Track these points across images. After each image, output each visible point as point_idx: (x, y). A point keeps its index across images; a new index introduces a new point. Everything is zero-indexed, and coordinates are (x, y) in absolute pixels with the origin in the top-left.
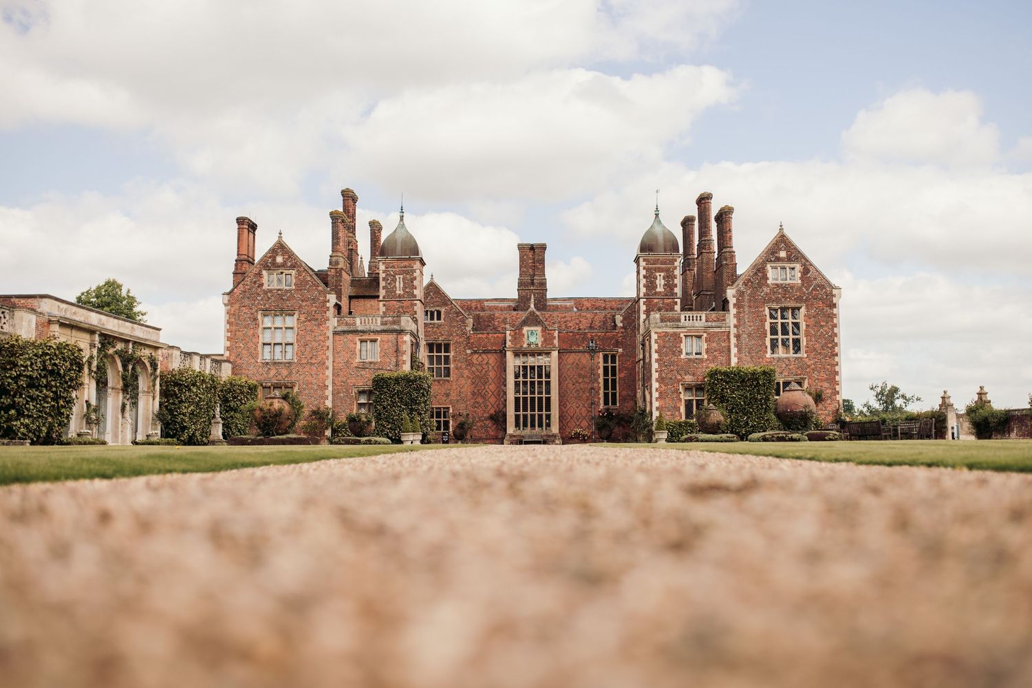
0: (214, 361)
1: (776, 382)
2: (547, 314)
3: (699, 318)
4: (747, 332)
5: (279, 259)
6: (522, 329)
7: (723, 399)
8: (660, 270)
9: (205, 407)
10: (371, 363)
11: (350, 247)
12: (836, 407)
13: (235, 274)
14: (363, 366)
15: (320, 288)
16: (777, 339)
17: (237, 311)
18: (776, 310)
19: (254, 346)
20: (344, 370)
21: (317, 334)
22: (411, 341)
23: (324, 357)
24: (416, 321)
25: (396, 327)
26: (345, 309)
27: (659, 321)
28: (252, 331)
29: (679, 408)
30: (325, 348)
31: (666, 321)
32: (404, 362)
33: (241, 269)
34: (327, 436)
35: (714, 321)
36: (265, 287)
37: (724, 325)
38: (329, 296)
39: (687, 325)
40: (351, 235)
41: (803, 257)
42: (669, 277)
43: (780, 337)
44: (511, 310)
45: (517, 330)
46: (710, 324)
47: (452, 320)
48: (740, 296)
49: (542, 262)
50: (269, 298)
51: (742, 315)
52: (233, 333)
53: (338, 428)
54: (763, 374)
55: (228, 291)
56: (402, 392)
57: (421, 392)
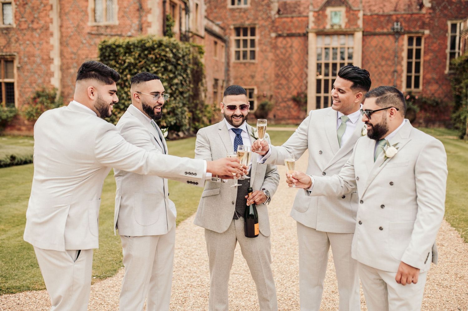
6: (326, 10)
10: (107, 27)
14: (97, 33)
20: (74, 37)
23: (48, 19)
30: (48, 8)
45: (321, 12)
56: (135, 65)
57: (162, 64)
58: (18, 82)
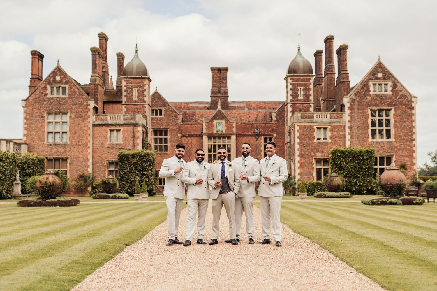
0: (16, 144)
1: (375, 157)
2: (229, 112)
3: (325, 116)
4: (356, 125)
5: (58, 78)
6: (213, 121)
7: (340, 168)
8: (301, 85)
9: (9, 174)
10: (117, 144)
11: (104, 70)
12: (413, 173)
13: (30, 87)
14: (112, 147)
15: (84, 97)
16: (375, 130)
17: (31, 111)
18: (375, 111)
19: (42, 134)
20: (100, 149)
21: (82, 126)
22: (143, 130)
23: (87, 140)
24: (145, 117)
25: (133, 122)
26: (100, 110)
27: (300, 118)
28: (40, 124)
29: (313, 173)
30: (87, 135)
31: (304, 118)
32: (138, 144)
33: (34, 84)
34: (89, 191)
35: (336, 118)
36: (49, 96)
37: (342, 121)
38: (89, 102)
39: (318, 121)
40: (104, 62)
41: (393, 77)
42: (307, 89)
43: (377, 128)
44: (206, 109)
45: (210, 123)
46: (332, 120)
47: (169, 116)
48: (352, 102)
49: (226, 78)
50: (51, 103)
51: (353, 114)
52: (29, 125)
53: (96, 186)
54: (366, 153)
55: (25, 98)
56: (136, 163)
57: (149, 163)
58: (69, 170)
